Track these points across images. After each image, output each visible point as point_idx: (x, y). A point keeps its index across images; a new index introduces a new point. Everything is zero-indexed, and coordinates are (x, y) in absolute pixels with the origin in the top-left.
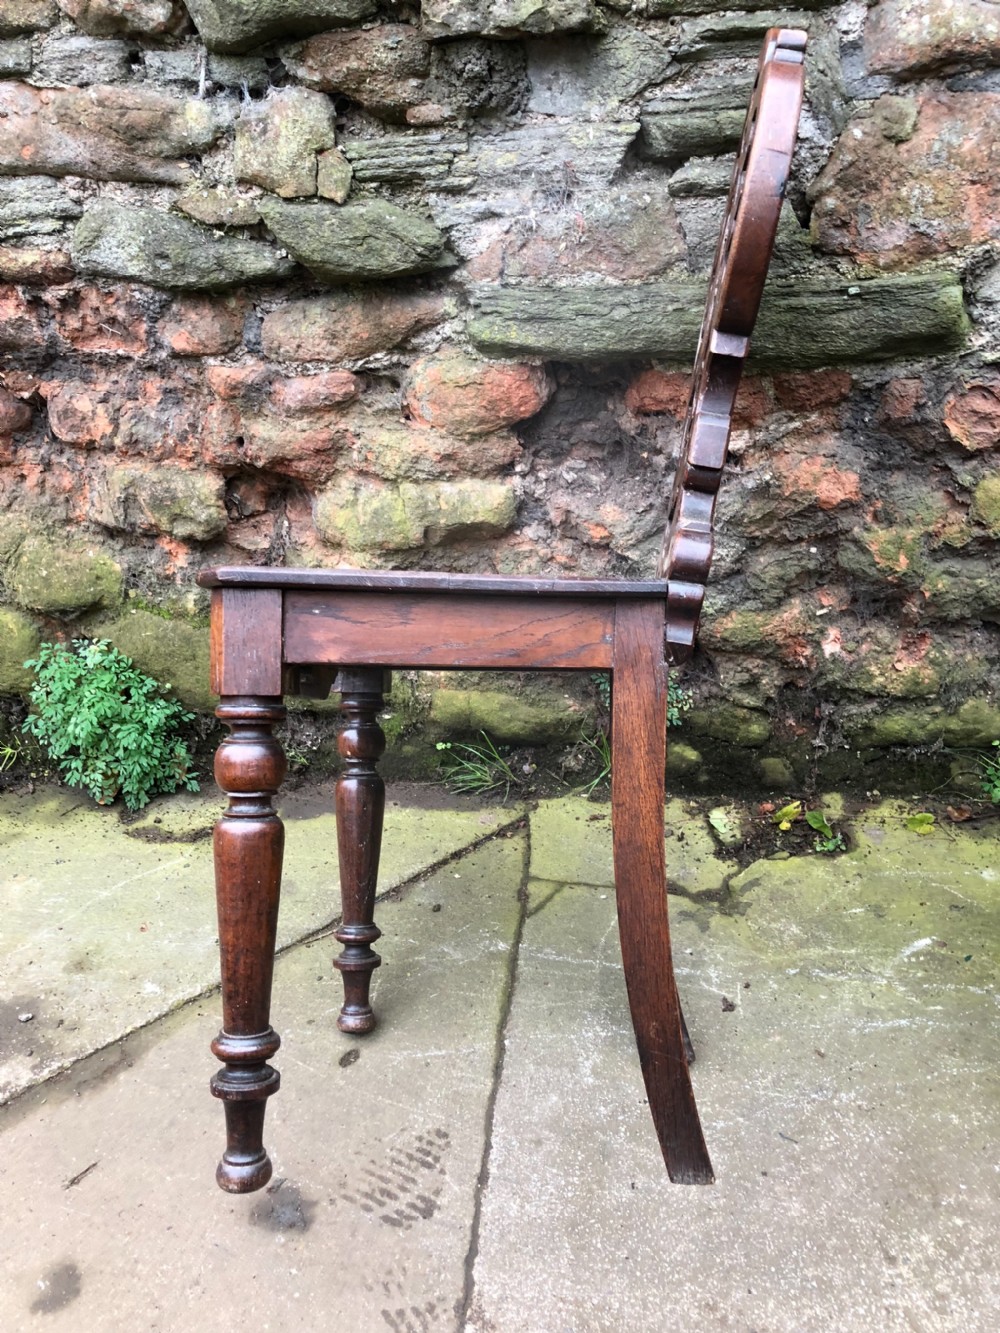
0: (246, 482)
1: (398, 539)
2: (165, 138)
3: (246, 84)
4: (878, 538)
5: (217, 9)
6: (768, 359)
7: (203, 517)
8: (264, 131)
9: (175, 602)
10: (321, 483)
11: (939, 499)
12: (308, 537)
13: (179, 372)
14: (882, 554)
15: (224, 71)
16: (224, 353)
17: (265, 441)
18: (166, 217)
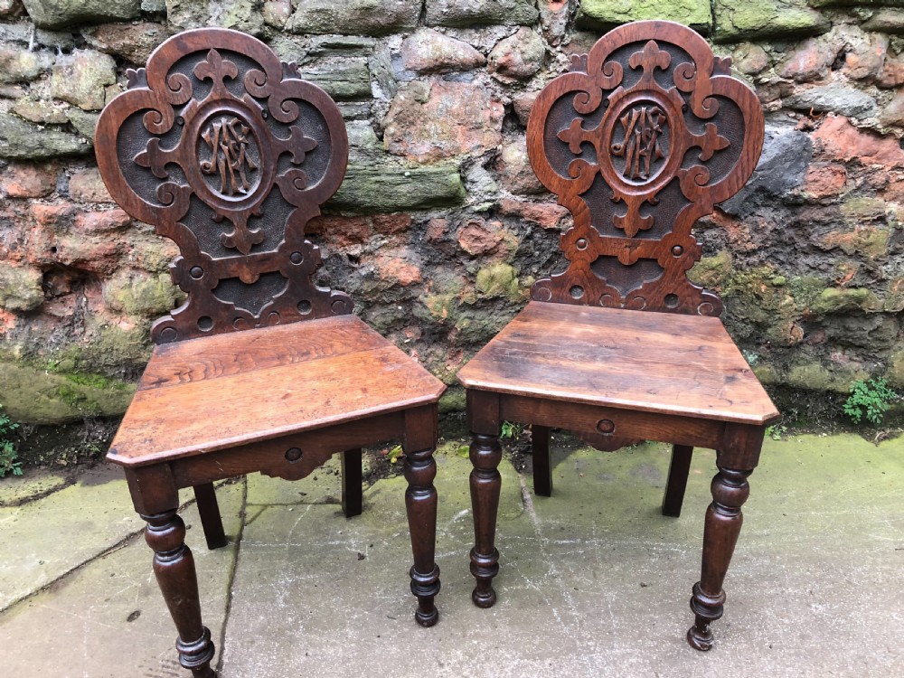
0: (57, 274)
1: (158, 306)
2: (7, 72)
3: (60, 46)
4: (431, 301)
5: (43, 6)
6: (367, 207)
7: (28, 296)
8: (71, 73)
9: (6, 351)
10: (108, 274)
11: (460, 280)
12: (100, 307)
13: (12, 207)
14: (435, 308)
15: (45, 38)
16: (43, 197)
17: (71, 250)
18: (5, 116)
